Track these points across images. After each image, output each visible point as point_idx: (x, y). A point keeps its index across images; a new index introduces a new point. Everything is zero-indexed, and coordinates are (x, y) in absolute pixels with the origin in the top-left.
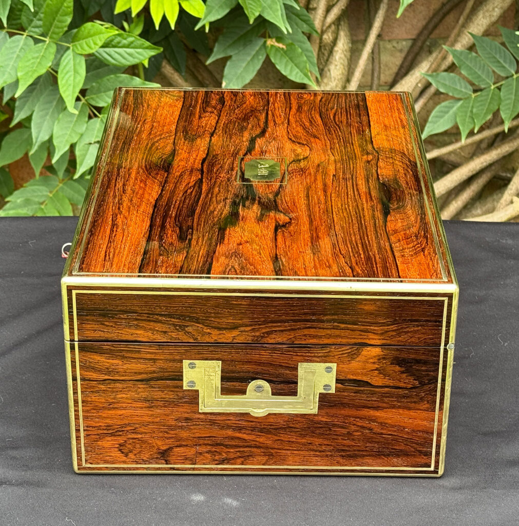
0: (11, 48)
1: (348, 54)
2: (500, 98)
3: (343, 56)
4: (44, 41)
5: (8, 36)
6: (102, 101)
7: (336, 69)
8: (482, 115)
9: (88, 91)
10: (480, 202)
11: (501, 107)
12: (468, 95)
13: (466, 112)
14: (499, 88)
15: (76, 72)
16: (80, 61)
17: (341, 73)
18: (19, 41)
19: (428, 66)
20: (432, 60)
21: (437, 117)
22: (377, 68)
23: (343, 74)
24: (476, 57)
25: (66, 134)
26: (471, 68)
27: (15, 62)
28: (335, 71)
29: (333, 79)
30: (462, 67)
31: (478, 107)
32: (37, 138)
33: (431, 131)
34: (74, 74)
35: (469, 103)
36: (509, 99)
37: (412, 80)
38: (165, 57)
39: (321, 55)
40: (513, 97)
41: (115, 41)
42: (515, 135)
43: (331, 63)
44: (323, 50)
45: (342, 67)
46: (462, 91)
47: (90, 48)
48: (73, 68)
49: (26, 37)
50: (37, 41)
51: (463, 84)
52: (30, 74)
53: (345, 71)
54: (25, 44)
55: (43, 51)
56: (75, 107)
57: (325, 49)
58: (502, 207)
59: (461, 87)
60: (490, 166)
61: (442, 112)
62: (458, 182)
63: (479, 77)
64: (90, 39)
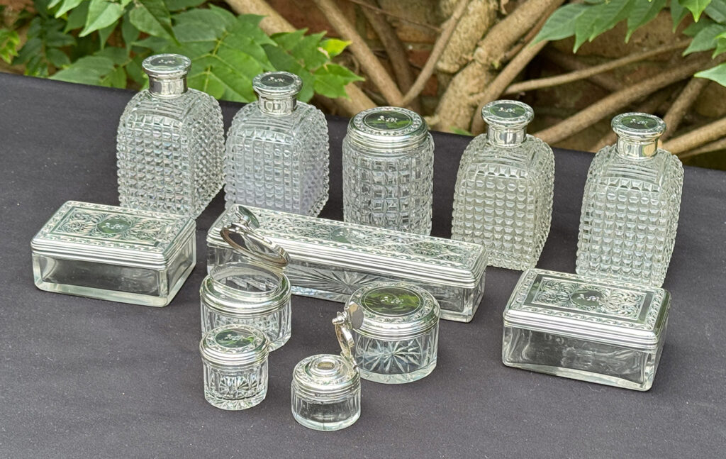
8: (607, 23)
21: (557, 20)
33: (547, 35)
61: (565, 15)
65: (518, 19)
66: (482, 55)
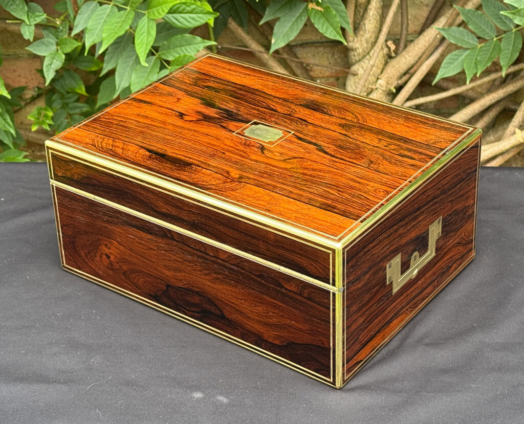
0: (100, 15)
1: (380, 11)
2: (500, 49)
3: (375, 12)
4: (126, 9)
5: (98, 5)
6: (171, 55)
7: (370, 23)
8: (485, 62)
9: (160, 48)
10: (493, 131)
11: (500, 55)
12: (474, 46)
13: (472, 59)
14: (500, 40)
15: (149, 33)
16: (152, 25)
17: (374, 26)
18: (106, 9)
19: (445, 21)
20: (449, 16)
21: (448, 63)
22: (405, 21)
23: (375, 27)
24: (481, 14)
25: (141, 81)
26: (477, 23)
27: (103, 26)
28: (370, 25)
29: (367, 32)
30: (470, 23)
31: (482, 55)
32: (119, 85)
33: (444, 74)
34: (147, 35)
35: (475, 52)
36: (508, 49)
37: (432, 32)
38: (231, 16)
39: (357, 12)
40: (511, 48)
41: (181, 8)
42: (519, 77)
43: (366, 18)
44: (359, 8)
45: (375, 21)
46: (469, 42)
47: (160, 14)
48: (146, 30)
49: (112, 7)
50: (120, 9)
51: (470, 37)
52: (112, 35)
53: (378, 24)
54: (111, 11)
55: (124, 17)
56: (147, 62)
57: (361, 8)
58: (507, 136)
59: (468, 39)
60: (498, 102)
61: (453, 59)
62: (472, 115)
63: (484, 31)
64: (159, 7)
65: (406, 58)
66: (382, 84)
